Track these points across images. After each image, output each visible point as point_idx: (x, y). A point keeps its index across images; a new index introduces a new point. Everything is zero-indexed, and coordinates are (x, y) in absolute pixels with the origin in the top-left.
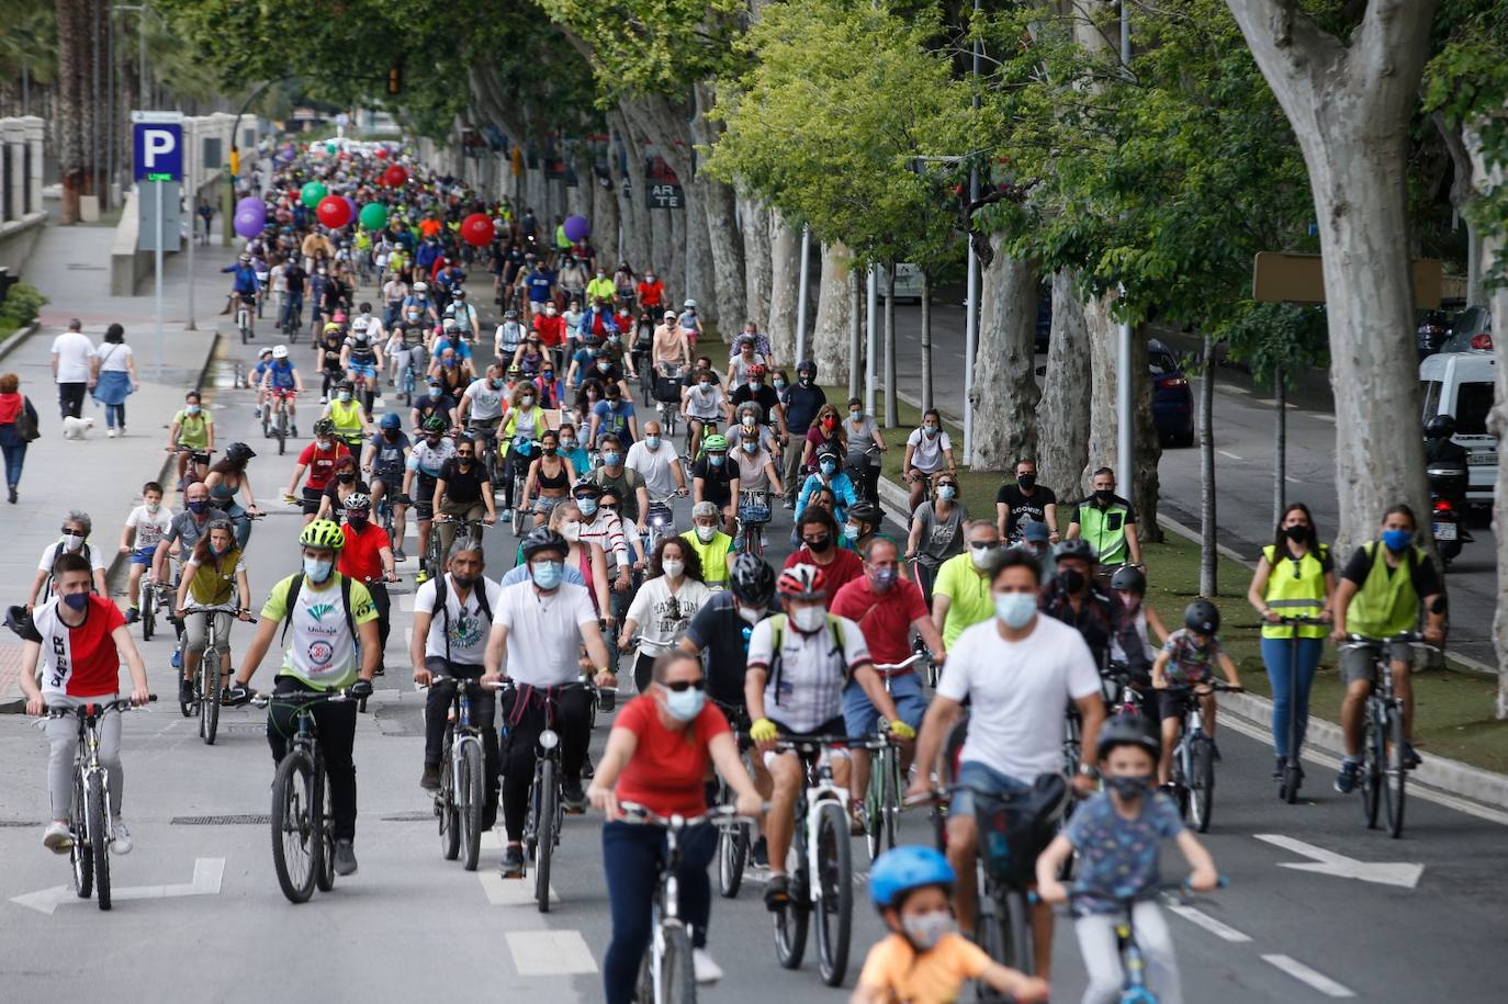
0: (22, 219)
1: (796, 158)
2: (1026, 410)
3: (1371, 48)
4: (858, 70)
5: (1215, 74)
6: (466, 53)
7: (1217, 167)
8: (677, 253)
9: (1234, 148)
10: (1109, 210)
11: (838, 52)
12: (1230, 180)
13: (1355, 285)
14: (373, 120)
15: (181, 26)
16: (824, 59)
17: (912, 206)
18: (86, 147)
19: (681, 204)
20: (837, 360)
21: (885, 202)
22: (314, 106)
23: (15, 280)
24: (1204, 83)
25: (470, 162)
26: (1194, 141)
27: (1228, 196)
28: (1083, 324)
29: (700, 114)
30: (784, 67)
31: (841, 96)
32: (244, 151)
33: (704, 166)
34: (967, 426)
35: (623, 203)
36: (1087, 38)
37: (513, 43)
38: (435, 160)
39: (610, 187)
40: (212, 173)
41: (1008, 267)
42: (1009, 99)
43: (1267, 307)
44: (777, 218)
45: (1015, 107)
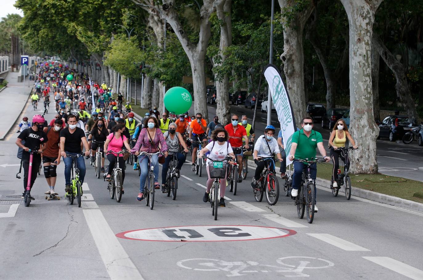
0: (5, 71)
1: (117, 62)
2: (150, 100)
3: (200, 47)
4: (126, 50)
5: (178, 50)
6: (70, 47)
7: (178, 64)
8: (100, 77)
9: (180, 61)
10: (162, 70)
11: (124, 47)
12: (180, 66)
13: (197, 81)
14: (57, 58)
15: (29, 43)
16: (121, 48)
17: (134, 70)
18: (15, 61)
19: (101, 70)
20: (123, 92)
21: (130, 69)
22: (48, 56)
23: (4, 80)
24: (176, 52)
25: (70, 64)
26: (175, 60)
27: (179, 68)
28: (158, 87)
29: (104, 56)
30: (116, 49)
31: (124, 54)
32: (38, 62)
33: (104, 64)
34: (141, 102)
35: (92, 69)
36: (159, 45)
37: (77, 46)
38: (65, 64)
39: (90, 67)
40: (33, 65)
41: (148, 79)
42: (148, 53)
43: (185, 84)
44: (114, 71)
45: (149, 55)
